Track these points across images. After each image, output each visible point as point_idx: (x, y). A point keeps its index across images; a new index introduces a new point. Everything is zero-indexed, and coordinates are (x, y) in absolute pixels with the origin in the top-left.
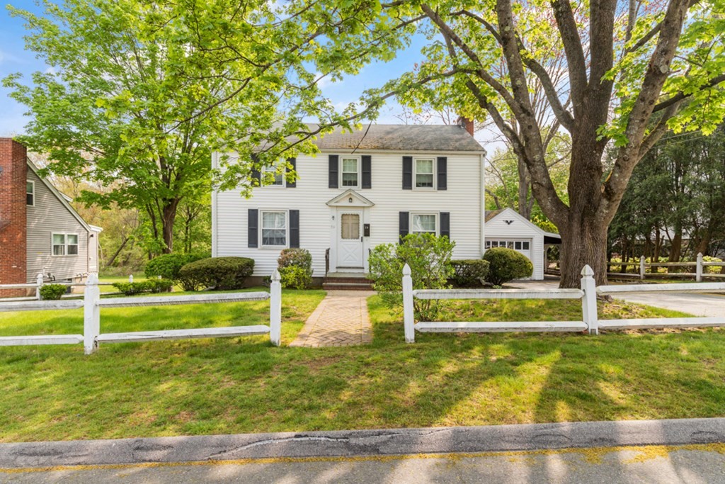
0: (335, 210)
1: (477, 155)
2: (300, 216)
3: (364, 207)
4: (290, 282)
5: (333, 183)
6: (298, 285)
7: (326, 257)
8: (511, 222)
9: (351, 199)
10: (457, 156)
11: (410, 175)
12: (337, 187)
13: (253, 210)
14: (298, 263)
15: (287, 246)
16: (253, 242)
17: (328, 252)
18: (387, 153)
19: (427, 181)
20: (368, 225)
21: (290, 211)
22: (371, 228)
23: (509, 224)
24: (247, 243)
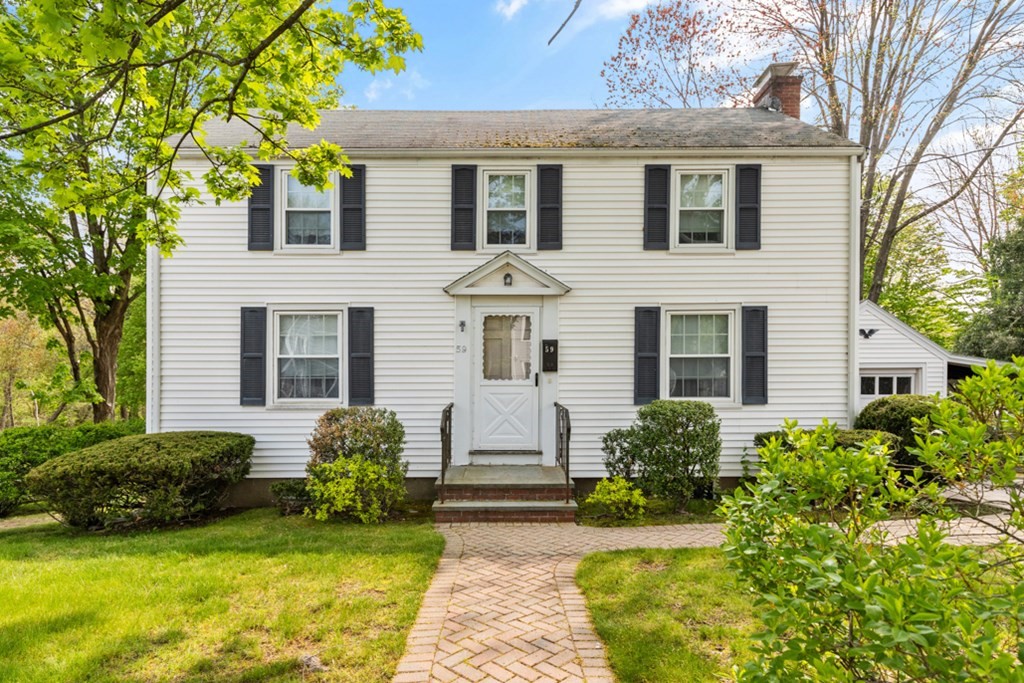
0: (466, 306)
1: (839, 157)
2: (377, 322)
3: (542, 296)
4: (339, 506)
5: (462, 237)
6: (365, 511)
7: (443, 430)
8: (872, 332)
9: (508, 276)
10: (788, 161)
11: (664, 212)
12: (473, 248)
13: (253, 310)
14: (362, 450)
15: (342, 402)
16: (252, 391)
17: (447, 415)
18: (605, 158)
19: (707, 227)
20: (554, 344)
21: (351, 310)
22: (560, 351)
23: (867, 336)
24: (238, 395)
